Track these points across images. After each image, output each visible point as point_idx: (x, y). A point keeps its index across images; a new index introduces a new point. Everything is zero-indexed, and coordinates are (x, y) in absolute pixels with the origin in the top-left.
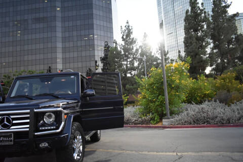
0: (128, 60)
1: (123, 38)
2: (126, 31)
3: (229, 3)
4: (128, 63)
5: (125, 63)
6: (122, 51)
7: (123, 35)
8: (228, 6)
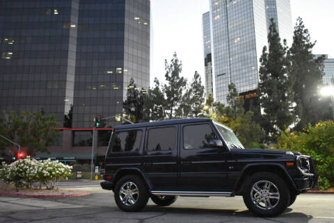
0: (173, 108)
1: (167, 76)
2: (173, 67)
3: (312, 41)
4: (174, 112)
5: (169, 111)
6: (165, 94)
7: (168, 73)
8: (312, 46)
